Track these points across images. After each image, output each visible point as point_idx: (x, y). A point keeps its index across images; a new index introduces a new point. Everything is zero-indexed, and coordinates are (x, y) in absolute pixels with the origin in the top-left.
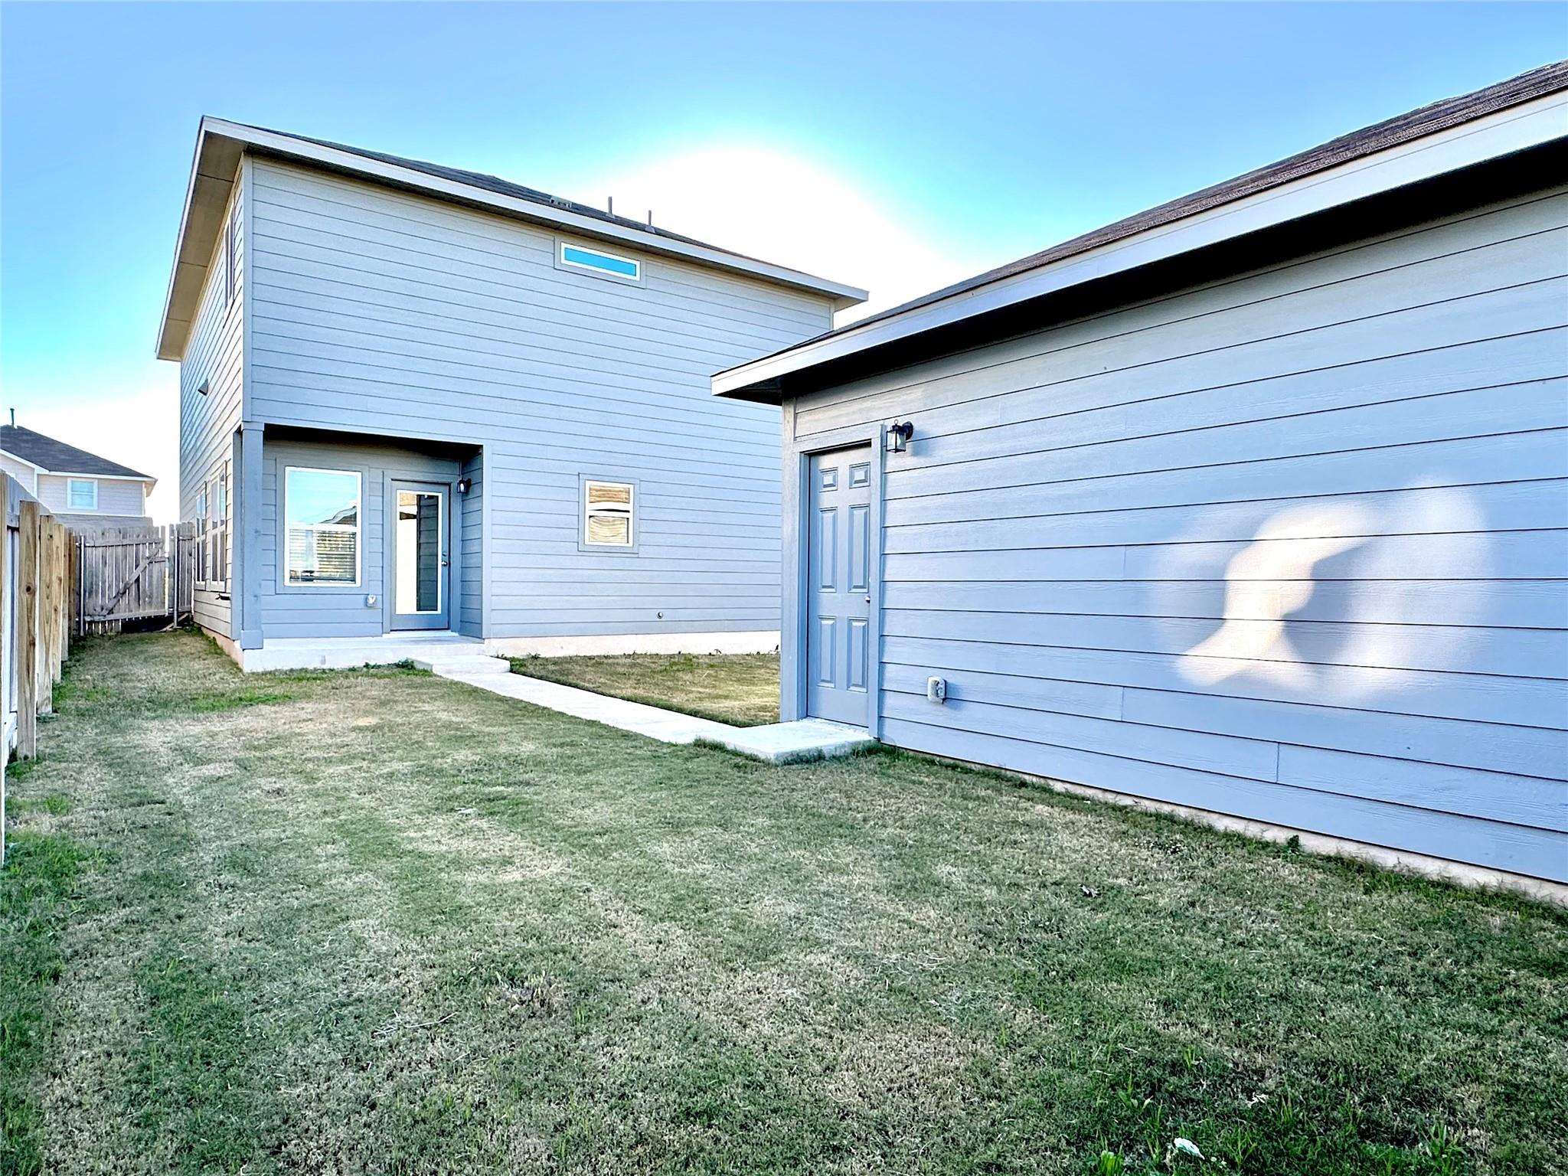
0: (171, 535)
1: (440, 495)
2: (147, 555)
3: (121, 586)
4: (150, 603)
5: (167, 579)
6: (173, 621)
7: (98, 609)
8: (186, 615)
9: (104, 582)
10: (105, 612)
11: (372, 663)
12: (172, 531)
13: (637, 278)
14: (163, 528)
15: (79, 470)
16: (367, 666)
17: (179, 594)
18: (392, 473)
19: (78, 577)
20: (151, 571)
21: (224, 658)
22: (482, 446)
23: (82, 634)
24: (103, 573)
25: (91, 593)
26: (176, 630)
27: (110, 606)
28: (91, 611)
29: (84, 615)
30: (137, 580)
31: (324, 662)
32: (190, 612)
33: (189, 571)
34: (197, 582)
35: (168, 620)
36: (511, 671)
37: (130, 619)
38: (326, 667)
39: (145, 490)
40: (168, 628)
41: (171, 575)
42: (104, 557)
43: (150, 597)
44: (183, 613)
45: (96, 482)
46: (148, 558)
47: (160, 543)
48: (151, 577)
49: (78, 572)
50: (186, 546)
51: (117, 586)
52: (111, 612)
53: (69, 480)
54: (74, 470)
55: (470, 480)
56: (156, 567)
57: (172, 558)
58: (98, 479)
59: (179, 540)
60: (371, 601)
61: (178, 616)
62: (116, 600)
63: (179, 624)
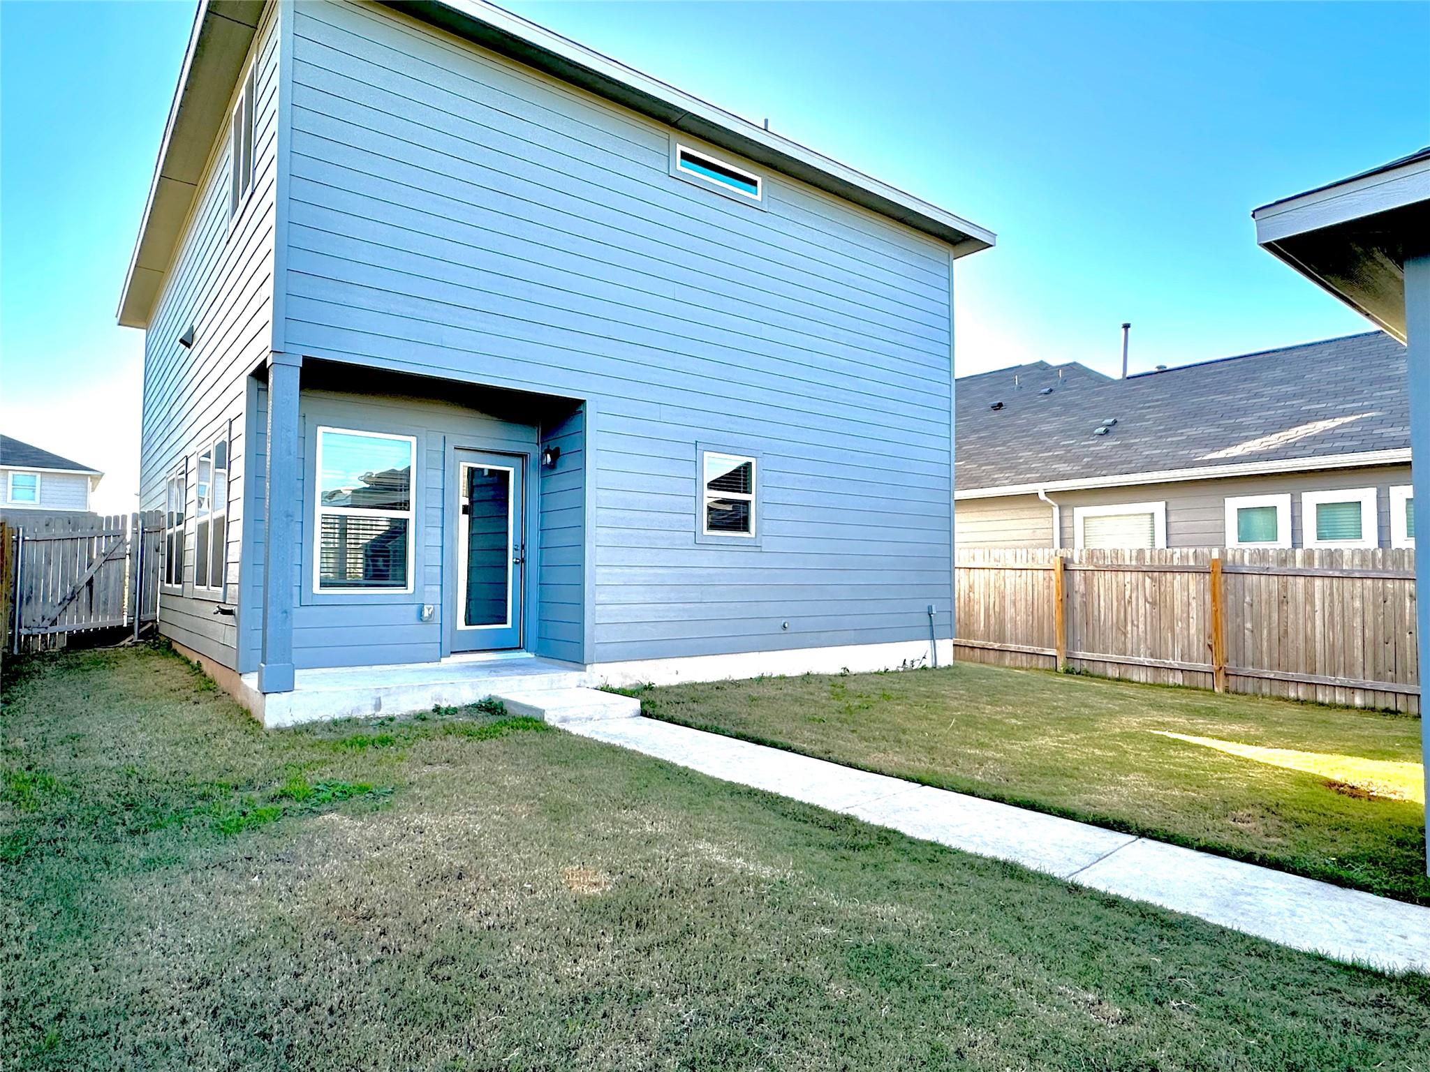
0: (133, 527)
1: (512, 470)
2: (103, 551)
3: (69, 590)
4: (105, 611)
5: (127, 580)
6: (133, 633)
7: (39, 620)
8: (150, 624)
9: (46, 586)
10: (47, 623)
11: (444, 705)
12: (135, 523)
13: (759, 198)
14: (124, 517)
15: (21, 463)
16: (437, 710)
17: (141, 600)
18: (454, 440)
19: (13, 579)
20: (107, 571)
21: (226, 699)
22: (583, 402)
23: (16, 652)
24: (46, 574)
25: (29, 599)
26: (136, 644)
27: (53, 615)
28: (30, 623)
29: (20, 627)
30: (90, 583)
31: (378, 706)
32: (155, 621)
33: (155, 571)
34: (166, 585)
35: (129, 631)
36: (644, 714)
37: (79, 632)
38: (383, 713)
39: (90, 484)
40: (126, 642)
41: (133, 575)
42: (48, 555)
43: (105, 603)
44: (146, 623)
45: (39, 476)
46: (104, 555)
47: (119, 536)
48: (107, 578)
49: (13, 573)
50: (152, 540)
51: (64, 590)
52: (54, 623)
53: (10, 473)
54: (16, 463)
55: (557, 450)
56: (113, 566)
57: (135, 554)
58: (41, 472)
59: (143, 533)
60: (426, 613)
61: (140, 627)
62: (61, 607)
63: (140, 636)
